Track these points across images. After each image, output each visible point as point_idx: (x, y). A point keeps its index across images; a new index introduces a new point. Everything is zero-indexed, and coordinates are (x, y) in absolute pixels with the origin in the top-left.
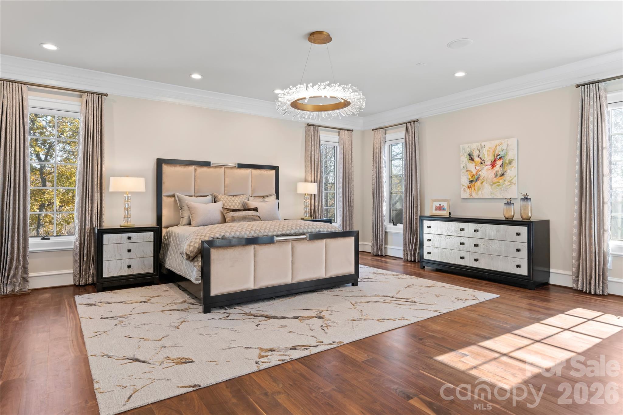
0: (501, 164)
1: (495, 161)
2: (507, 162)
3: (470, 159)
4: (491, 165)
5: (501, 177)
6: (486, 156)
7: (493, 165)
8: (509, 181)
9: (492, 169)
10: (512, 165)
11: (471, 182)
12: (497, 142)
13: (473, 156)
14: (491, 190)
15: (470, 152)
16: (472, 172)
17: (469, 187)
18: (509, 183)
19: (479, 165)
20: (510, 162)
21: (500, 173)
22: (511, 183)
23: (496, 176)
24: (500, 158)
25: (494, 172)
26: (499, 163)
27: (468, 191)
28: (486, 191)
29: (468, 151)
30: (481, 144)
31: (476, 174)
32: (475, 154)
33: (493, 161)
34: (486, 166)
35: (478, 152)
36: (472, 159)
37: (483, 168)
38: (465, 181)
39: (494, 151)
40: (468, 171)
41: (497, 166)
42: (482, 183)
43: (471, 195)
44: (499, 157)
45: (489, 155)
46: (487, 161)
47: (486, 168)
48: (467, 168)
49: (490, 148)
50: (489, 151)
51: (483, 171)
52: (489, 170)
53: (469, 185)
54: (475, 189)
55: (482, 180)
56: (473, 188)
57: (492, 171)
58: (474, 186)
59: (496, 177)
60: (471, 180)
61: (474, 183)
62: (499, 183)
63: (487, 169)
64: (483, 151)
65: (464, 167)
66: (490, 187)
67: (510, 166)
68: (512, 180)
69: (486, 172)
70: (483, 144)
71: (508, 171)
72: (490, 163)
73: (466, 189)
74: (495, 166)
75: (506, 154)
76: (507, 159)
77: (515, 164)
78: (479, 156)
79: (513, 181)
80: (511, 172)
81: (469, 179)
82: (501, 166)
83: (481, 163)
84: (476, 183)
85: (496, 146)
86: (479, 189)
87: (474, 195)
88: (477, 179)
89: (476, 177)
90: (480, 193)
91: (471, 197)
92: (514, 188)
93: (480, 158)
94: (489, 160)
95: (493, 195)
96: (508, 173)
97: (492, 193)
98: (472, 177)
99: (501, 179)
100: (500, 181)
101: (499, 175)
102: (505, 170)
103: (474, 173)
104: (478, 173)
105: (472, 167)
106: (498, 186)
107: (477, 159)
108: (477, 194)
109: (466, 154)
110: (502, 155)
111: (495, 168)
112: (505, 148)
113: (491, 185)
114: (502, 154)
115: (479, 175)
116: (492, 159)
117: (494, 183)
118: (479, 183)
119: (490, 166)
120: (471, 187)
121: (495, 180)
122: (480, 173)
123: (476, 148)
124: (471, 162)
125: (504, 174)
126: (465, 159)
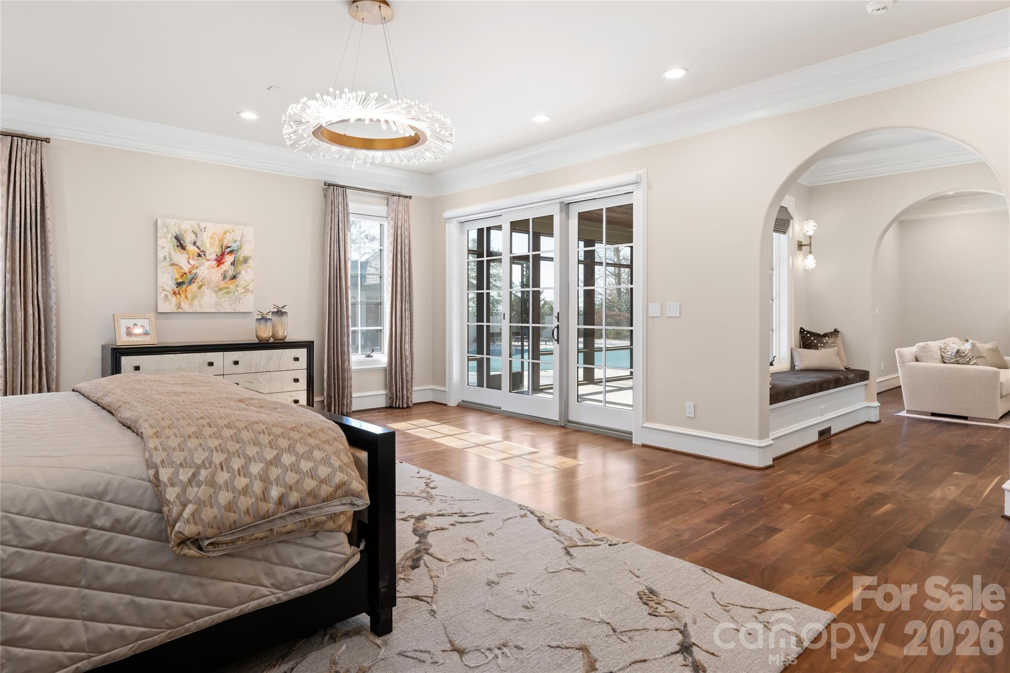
0: (232, 261)
1: (223, 254)
2: (241, 259)
3: (178, 246)
4: (216, 260)
5: (232, 281)
6: (208, 245)
7: (220, 261)
8: (244, 288)
9: (218, 266)
10: (248, 265)
11: (179, 284)
12: (227, 227)
13: (184, 241)
14: (215, 299)
15: (178, 233)
16: (181, 268)
17: (175, 293)
18: (244, 291)
19: (196, 258)
20: (246, 260)
21: (230, 273)
22: (247, 291)
23: (224, 278)
24: (231, 252)
25: (221, 271)
26: (229, 259)
27: (174, 299)
28: (208, 300)
29: (175, 231)
30: (199, 224)
31: (190, 272)
32: (188, 239)
33: (219, 255)
34: (208, 260)
35: (194, 237)
36: (182, 247)
37: (202, 264)
38: (167, 281)
39: (222, 240)
40: (173, 265)
41: (225, 263)
42: (200, 287)
43: (179, 306)
44: (229, 250)
45: (213, 245)
46: (210, 254)
47: (207, 264)
48: (171, 260)
49: (214, 234)
50: (212, 238)
51: (202, 268)
52: (213, 267)
53: (176, 290)
54: (186, 297)
55: (201, 283)
56: (183, 295)
57: (218, 270)
58: (186, 291)
59: (224, 280)
60: (180, 281)
61: (184, 286)
62: (229, 290)
63: (210, 266)
64: (202, 235)
65: (165, 258)
66: (214, 295)
67: (245, 265)
68: (247, 286)
69: (207, 271)
70: (203, 225)
71: (243, 272)
72: (214, 257)
73: (170, 296)
74: (223, 263)
75: (240, 248)
76: (242, 254)
77: (251, 262)
78: (194, 244)
79: (250, 288)
80: (246, 275)
81: (176, 279)
82: (233, 264)
83: (199, 255)
84: (190, 287)
85: (225, 233)
86: (194, 297)
87: (186, 307)
88: (192, 281)
89: (189, 277)
90: (196, 303)
91: (180, 310)
92: (250, 297)
93: (198, 247)
94: (212, 252)
95: (218, 307)
96: (242, 276)
97: (217, 304)
98: (183, 276)
99: (232, 283)
100: (231, 286)
101: (228, 278)
102: (238, 271)
103: (187, 271)
104: (194, 271)
105: (181, 259)
106: (227, 293)
107: (190, 248)
108: (191, 305)
109: (169, 236)
110: (235, 249)
111: (222, 266)
112: (239, 239)
113: (216, 292)
114: (234, 246)
115: (196, 274)
116: (218, 251)
117: (221, 289)
118: (194, 286)
119: (214, 263)
120: (179, 294)
121: (223, 284)
122: (197, 271)
123: (191, 230)
124: (179, 251)
125: (237, 276)
126: (167, 244)
